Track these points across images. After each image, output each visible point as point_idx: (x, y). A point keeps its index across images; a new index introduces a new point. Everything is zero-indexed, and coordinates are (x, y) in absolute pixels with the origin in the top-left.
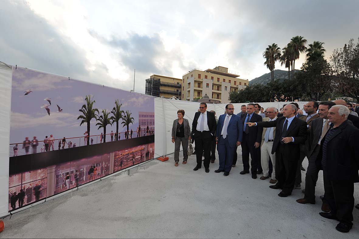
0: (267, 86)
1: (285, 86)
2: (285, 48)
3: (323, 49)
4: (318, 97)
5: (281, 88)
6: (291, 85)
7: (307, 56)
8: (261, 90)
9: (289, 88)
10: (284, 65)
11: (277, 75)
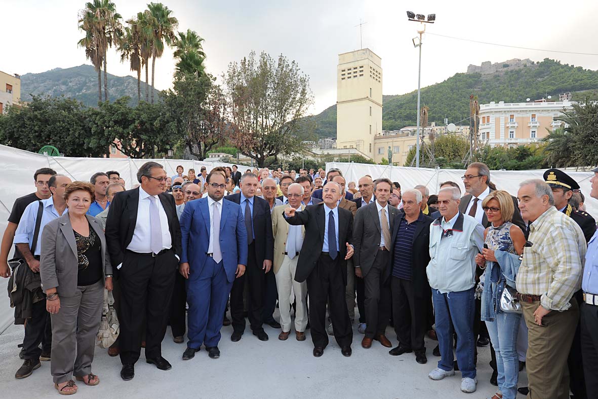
0: (99, 110)
1: (144, 117)
2: (131, 22)
3: (202, 51)
4: (202, 150)
5: (133, 121)
6: (155, 119)
7: (175, 56)
8: (81, 119)
9: (152, 124)
10: (128, 62)
11: (90, 81)
